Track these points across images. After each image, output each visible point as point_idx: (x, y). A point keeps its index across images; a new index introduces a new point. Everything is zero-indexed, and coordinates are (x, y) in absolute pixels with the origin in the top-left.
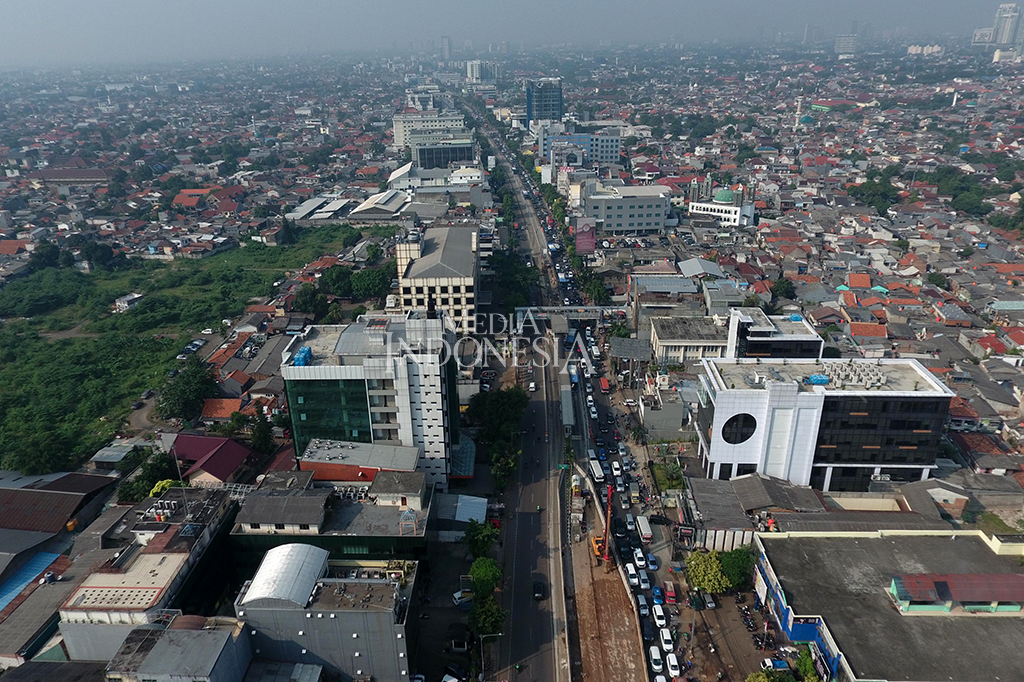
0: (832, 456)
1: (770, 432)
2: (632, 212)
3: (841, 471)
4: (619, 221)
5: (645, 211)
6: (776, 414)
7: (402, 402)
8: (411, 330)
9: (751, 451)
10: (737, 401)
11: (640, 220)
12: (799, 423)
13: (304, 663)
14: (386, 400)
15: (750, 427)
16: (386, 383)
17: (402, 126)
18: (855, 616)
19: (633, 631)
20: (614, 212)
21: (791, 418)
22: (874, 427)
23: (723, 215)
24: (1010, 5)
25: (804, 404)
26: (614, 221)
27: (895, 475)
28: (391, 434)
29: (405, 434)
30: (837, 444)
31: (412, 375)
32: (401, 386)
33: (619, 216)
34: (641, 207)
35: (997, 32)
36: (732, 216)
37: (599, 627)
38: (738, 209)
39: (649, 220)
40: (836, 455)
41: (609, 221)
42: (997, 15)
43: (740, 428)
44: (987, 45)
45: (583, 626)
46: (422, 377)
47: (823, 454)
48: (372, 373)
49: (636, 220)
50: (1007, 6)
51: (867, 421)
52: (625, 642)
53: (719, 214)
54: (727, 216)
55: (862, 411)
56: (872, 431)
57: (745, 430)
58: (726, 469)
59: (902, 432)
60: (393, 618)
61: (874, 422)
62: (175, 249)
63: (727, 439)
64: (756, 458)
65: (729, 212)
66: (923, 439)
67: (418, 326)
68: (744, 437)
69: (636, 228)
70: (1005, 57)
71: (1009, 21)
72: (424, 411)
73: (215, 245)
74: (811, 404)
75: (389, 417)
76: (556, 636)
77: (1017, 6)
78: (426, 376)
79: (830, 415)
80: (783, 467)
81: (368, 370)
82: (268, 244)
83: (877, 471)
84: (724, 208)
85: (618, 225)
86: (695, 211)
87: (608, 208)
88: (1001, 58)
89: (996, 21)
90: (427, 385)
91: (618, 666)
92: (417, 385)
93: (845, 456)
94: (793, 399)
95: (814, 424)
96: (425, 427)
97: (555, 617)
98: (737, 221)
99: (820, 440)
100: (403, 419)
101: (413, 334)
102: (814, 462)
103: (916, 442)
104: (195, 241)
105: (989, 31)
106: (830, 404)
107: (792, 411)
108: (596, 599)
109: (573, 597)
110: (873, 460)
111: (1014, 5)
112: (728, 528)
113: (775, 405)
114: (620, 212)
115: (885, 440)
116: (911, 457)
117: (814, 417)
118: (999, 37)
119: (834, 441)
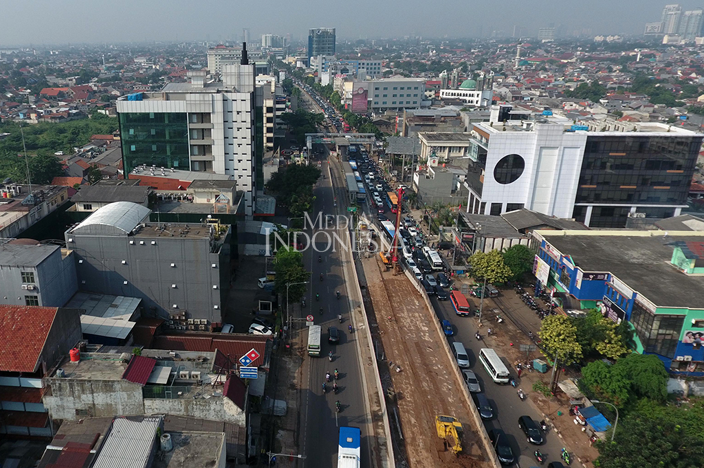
0: (592, 196)
1: (537, 171)
2: (395, 92)
3: (599, 212)
4: (385, 99)
5: (405, 92)
6: (543, 153)
7: (217, 135)
8: (227, 75)
9: (519, 191)
10: (508, 141)
11: (401, 99)
12: (564, 162)
13: (125, 296)
14: (205, 133)
15: (519, 167)
16: (205, 117)
17: (214, 59)
18: (642, 275)
19: (423, 308)
20: (381, 92)
21: (556, 157)
22: (630, 167)
23: (468, 98)
24: (674, 6)
25: (569, 144)
26: (381, 100)
27: (650, 214)
28: (206, 166)
29: (218, 166)
30: (598, 184)
31: (227, 112)
32: (217, 119)
33: (385, 96)
34: (402, 89)
35: (664, 25)
36: (475, 99)
37: (392, 306)
38: (480, 92)
39: (408, 99)
40: (596, 194)
41: (377, 100)
42: (664, 13)
43: (511, 168)
44: (657, 35)
45: (377, 305)
46: (235, 113)
47: (584, 194)
48: (193, 107)
49: (398, 99)
50: (672, 6)
51: (625, 161)
52: (417, 314)
53: (464, 98)
54: (471, 98)
55: (620, 151)
56: (629, 172)
57: (515, 170)
58: (496, 208)
59: (656, 172)
60: (208, 248)
61: (631, 162)
62: (39, 116)
63: (499, 179)
64: (524, 199)
65: (473, 96)
66: (675, 179)
67: (233, 71)
68: (513, 177)
69: (397, 105)
70: (672, 41)
71: (673, 18)
72: (235, 146)
73: (69, 114)
74: (575, 144)
75: (206, 149)
76: (352, 310)
77: (679, 6)
78: (238, 113)
79: (592, 155)
80: (548, 205)
81: (190, 104)
82: (110, 116)
83: (633, 210)
84: (469, 92)
85: (384, 103)
86: (444, 96)
87: (376, 89)
88: (669, 41)
89: (663, 18)
90: (239, 121)
91: (412, 328)
92: (230, 121)
93: (604, 196)
94: (559, 138)
95: (577, 162)
96: (236, 161)
97: (350, 298)
98: (479, 103)
99: (582, 180)
100: (218, 151)
101: (229, 78)
102: (575, 203)
103: (670, 182)
104: (55, 112)
105: (658, 25)
106: (593, 145)
107: (557, 151)
108: (387, 290)
109: (367, 288)
110: (630, 199)
111: (677, 6)
112: (506, 237)
113: (543, 144)
114: (385, 92)
115: (640, 182)
116: (664, 197)
117: (578, 156)
118: (666, 29)
119: (595, 181)
